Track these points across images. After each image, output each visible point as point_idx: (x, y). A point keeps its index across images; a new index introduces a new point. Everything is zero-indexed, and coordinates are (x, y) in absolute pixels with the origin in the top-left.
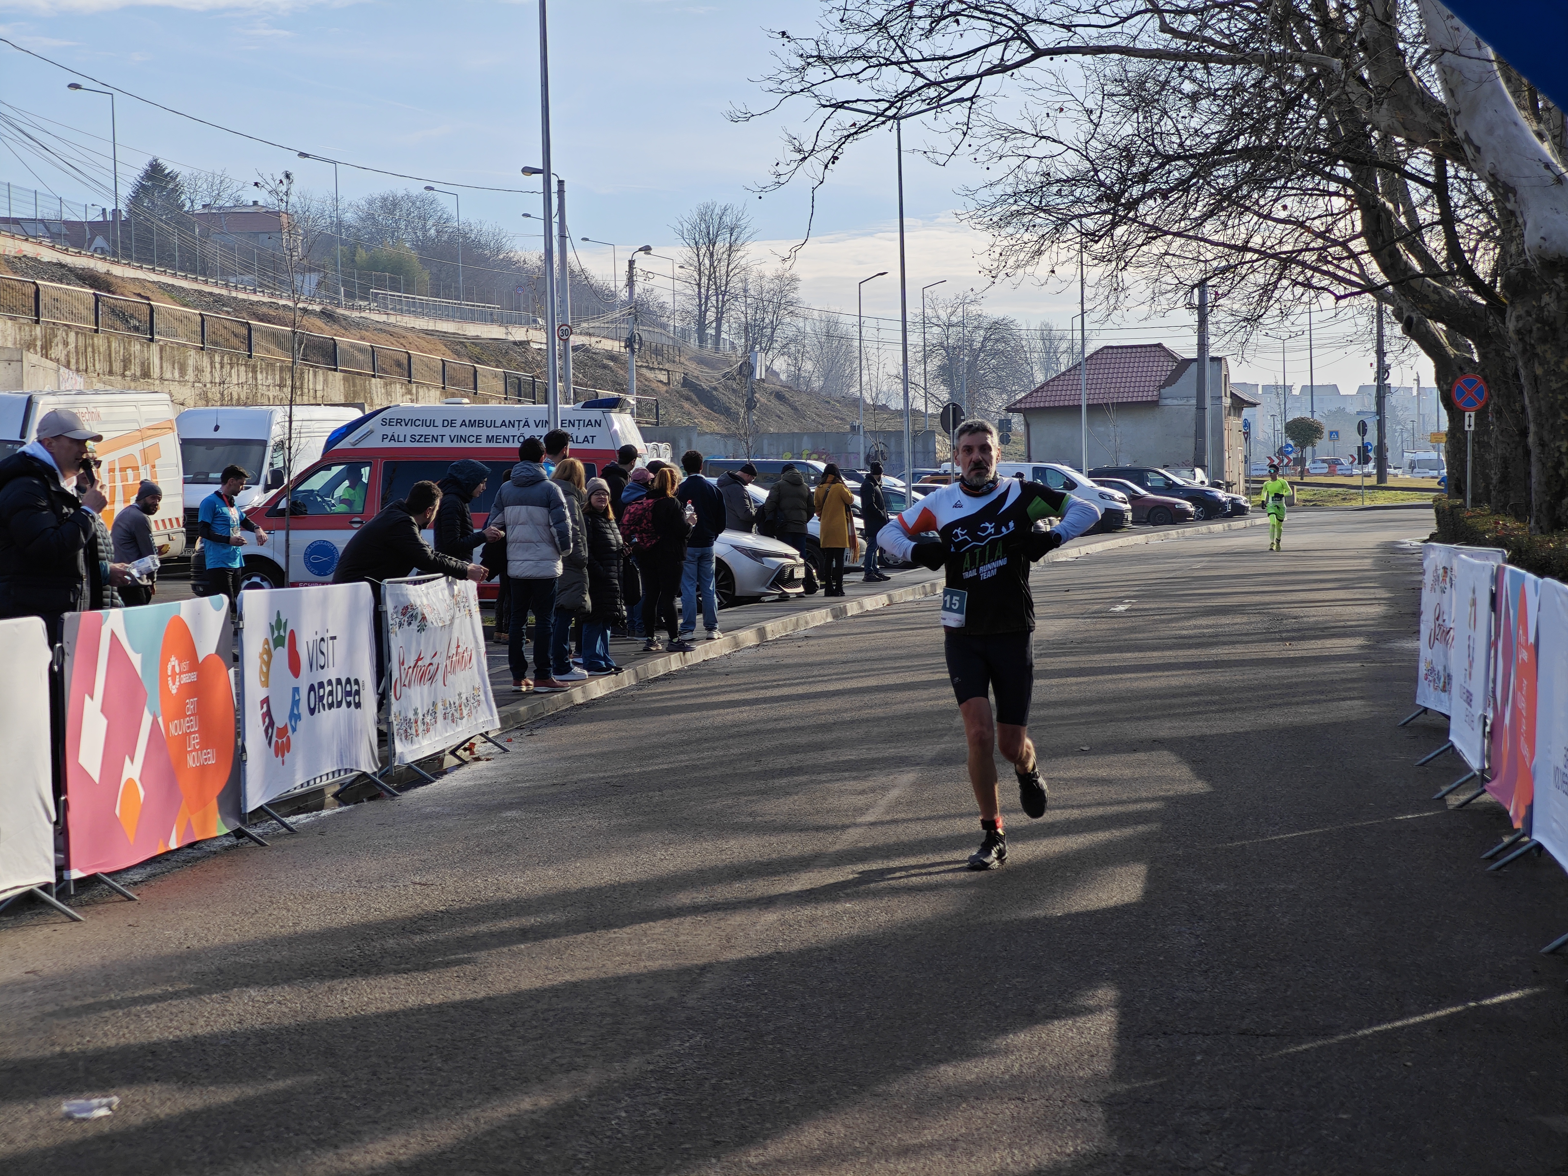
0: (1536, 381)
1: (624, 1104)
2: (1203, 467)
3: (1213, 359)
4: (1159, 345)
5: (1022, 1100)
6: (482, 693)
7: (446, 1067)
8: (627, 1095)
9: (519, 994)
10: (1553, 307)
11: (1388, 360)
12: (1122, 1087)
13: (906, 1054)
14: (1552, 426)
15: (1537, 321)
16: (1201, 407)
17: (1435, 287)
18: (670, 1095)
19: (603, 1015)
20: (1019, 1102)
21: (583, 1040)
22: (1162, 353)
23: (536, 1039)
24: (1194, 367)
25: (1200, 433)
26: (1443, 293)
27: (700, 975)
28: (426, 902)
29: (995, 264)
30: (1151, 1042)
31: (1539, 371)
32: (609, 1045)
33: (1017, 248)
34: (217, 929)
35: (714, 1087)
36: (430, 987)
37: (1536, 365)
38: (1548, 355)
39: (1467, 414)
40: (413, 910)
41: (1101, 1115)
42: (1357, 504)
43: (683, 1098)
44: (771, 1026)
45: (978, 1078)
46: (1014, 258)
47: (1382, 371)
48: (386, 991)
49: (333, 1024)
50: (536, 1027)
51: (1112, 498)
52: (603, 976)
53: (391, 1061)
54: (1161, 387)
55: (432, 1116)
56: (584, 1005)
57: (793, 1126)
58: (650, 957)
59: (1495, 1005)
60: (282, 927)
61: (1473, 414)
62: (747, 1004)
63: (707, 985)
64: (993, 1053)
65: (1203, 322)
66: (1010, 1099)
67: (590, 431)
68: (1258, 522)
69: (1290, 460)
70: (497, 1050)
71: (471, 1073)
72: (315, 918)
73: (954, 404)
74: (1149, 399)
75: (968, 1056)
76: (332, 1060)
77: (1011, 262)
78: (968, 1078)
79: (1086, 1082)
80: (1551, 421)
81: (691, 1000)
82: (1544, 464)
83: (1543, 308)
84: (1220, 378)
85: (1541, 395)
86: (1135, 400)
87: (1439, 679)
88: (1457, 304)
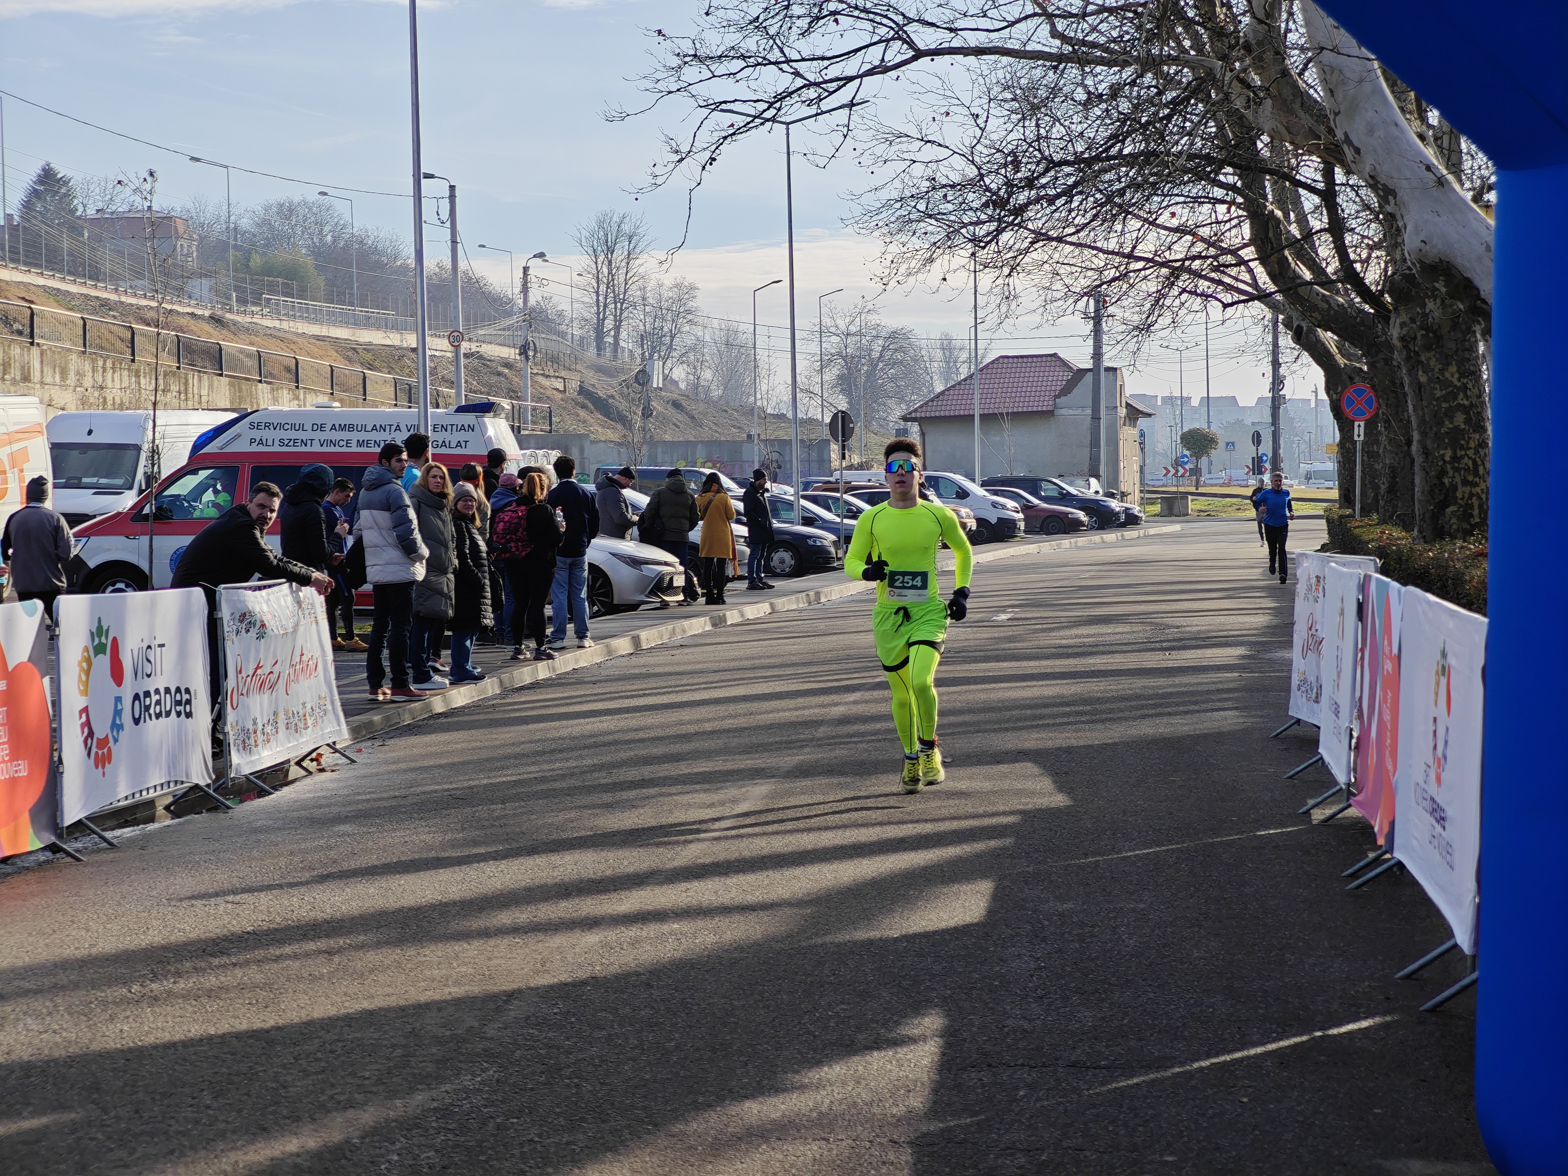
0: (1419, 389)
1: (398, 1145)
2: (1097, 477)
3: (1108, 369)
4: (1055, 355)
5: (827, 1140)
6: (328, 703)
7: (215, 1105)
8: (404, 1136)
9: (310, 1023)
10: (1437, 314)
11: (1282, 370)
12: (935, 1126)
13: (711, 1089)
14: (1436, 434)
15: (1421, 328)
16: (1096, 418)
17: (1324, 295)
18: (450, 1136)
19: (394, 1046)
20: (824, 1142)
21: (367, 1074)
22: (1058, 363)
23: (317, 1073)
24: (1089, 377)
25: (1095, 442)
26: (1331, 301)
27: (506, 1002)
28: (234, 922)
29: (887, 272)
30: (973, 1075)
31: (1423, 379)
32: (395, 1079)
33: (909, 255)
34: (8, 951)
35: (498, 1127)
36: (218, 1015)
37: (1420, 372)
38: (1432, 363)
39: (1356, 424)
40: (218, 931)
41: (909, 1158)
43: (463, 1139)
44: (572, 1058)
45: (783, 1116)
46: (905, 266)
47: (1277, 382)
48: (169, 1019)
49: (106, 1055)
50: (320, 1060)
51: (1004, 507)
52: (402, 1003)
53: (158, 1097)
54: (1056, 397)
55: (189, 1159)
56: (376, 1036)
57: (577, 1171)
58: (457, 983)
59: (1340, 1035)
60: (77, 948)
61: (1362, 424)
62: (550, 1034)
63: (512, 1013)
64: (803, 1088)
65: (1097, 332)
66: (814, 1140)
67: (462, 436)
70: (274, 1085)
71: (240, 1111)
72: (113, 939)
73: (845, 412)
74: (1045, 409)
75: (777, 1091)
76: (95, 1096)
77: (903, 269)
78: (773, 1116)
79: (899, 1120)
80: (1435, 429)
81: (491, 1031)
82: (1427, 473)
83: (1427, 315)
84: (1116, 389)
85: (1425, 403)
86: (1030, 409)
87: (1312, 690)
88: (1346, 312)
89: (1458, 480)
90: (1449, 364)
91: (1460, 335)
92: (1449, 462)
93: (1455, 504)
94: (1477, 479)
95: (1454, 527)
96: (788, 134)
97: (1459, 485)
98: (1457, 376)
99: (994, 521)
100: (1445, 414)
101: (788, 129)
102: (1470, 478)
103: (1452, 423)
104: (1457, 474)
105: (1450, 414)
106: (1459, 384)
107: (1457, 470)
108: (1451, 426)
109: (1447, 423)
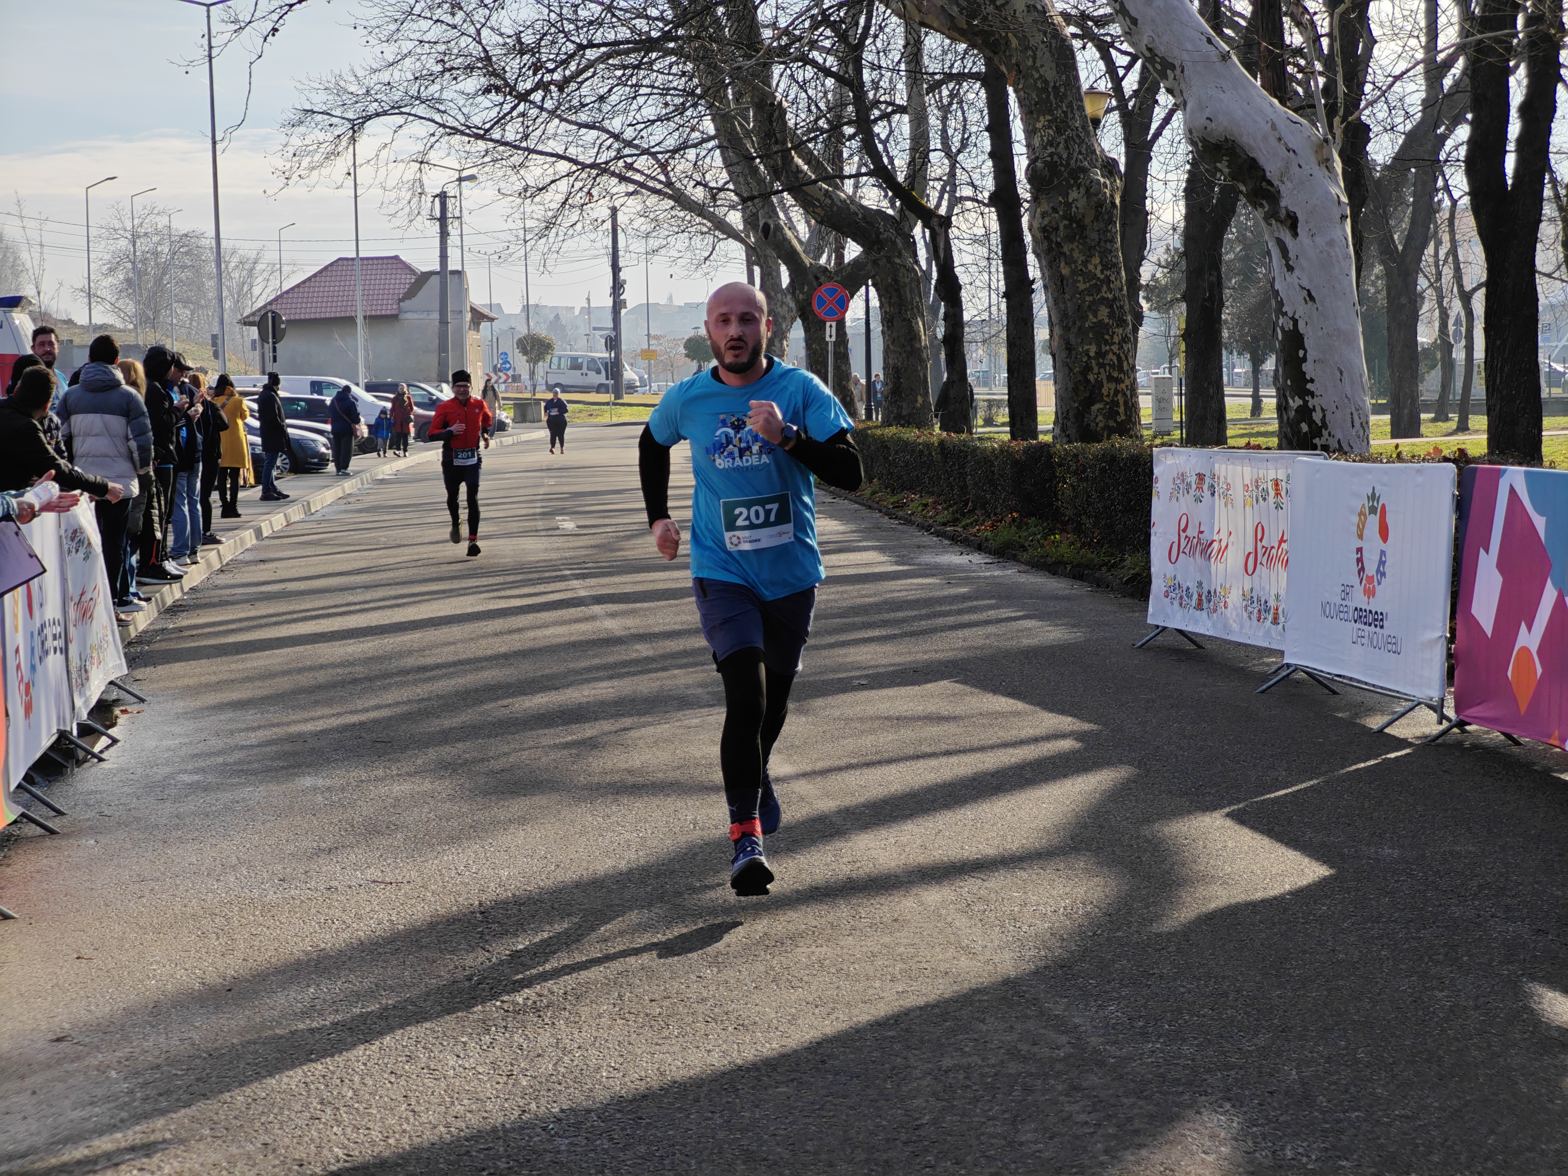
0: (1062, 282)
3: (454, 273)
4: (396, 258)
6: (109, 633)
10: (1082, 203)
11: (622, 275)
14: (1080, 328)
15: (1064, 217)
16: (444, 322)
17: (827, 191)
22: (399, 266)
24: (435, 281)
25: (443, 348)
29: (288, 165)
31: (1065, 271)
33: (311, 148)
37: (1062, 264)
38: (1076, 254)
39: (828, 324)
42: (606, 419)
46: (308, 159)
47: (617, 286)
54: (400, 300)
61: (834, 324)
65: (444, 234)
68: (525, 437)
69: (507, 377)
73: (273, 312)
74: (389, 312)
77: (305, 163)
80: (1078, 324)
82: (1070, 369)
83: (1071, 204)
84: (462, 291)
85: (1067, 296)
86: (373, 313)
87: (1190, 597)
88: (848, 208)
89: (1103, 376)
90: (1091, 256)
91: (1102, 225)
92: (1093, 358)
93: (1102, 400)
94: (1122, 376)
95: (1101, 425)
96: (208, 17)
97: (1105, 381)
98: (1099, 268)
100: (1089, 307)
101: (208, 11)
102: (1115, 374)
103: (1096, 317)
104: (1102, 370)
105: (1093, 308)
106: (1102, 277)
107: (1102, 366)
108: (1095, 320)
109: (1091, 317)
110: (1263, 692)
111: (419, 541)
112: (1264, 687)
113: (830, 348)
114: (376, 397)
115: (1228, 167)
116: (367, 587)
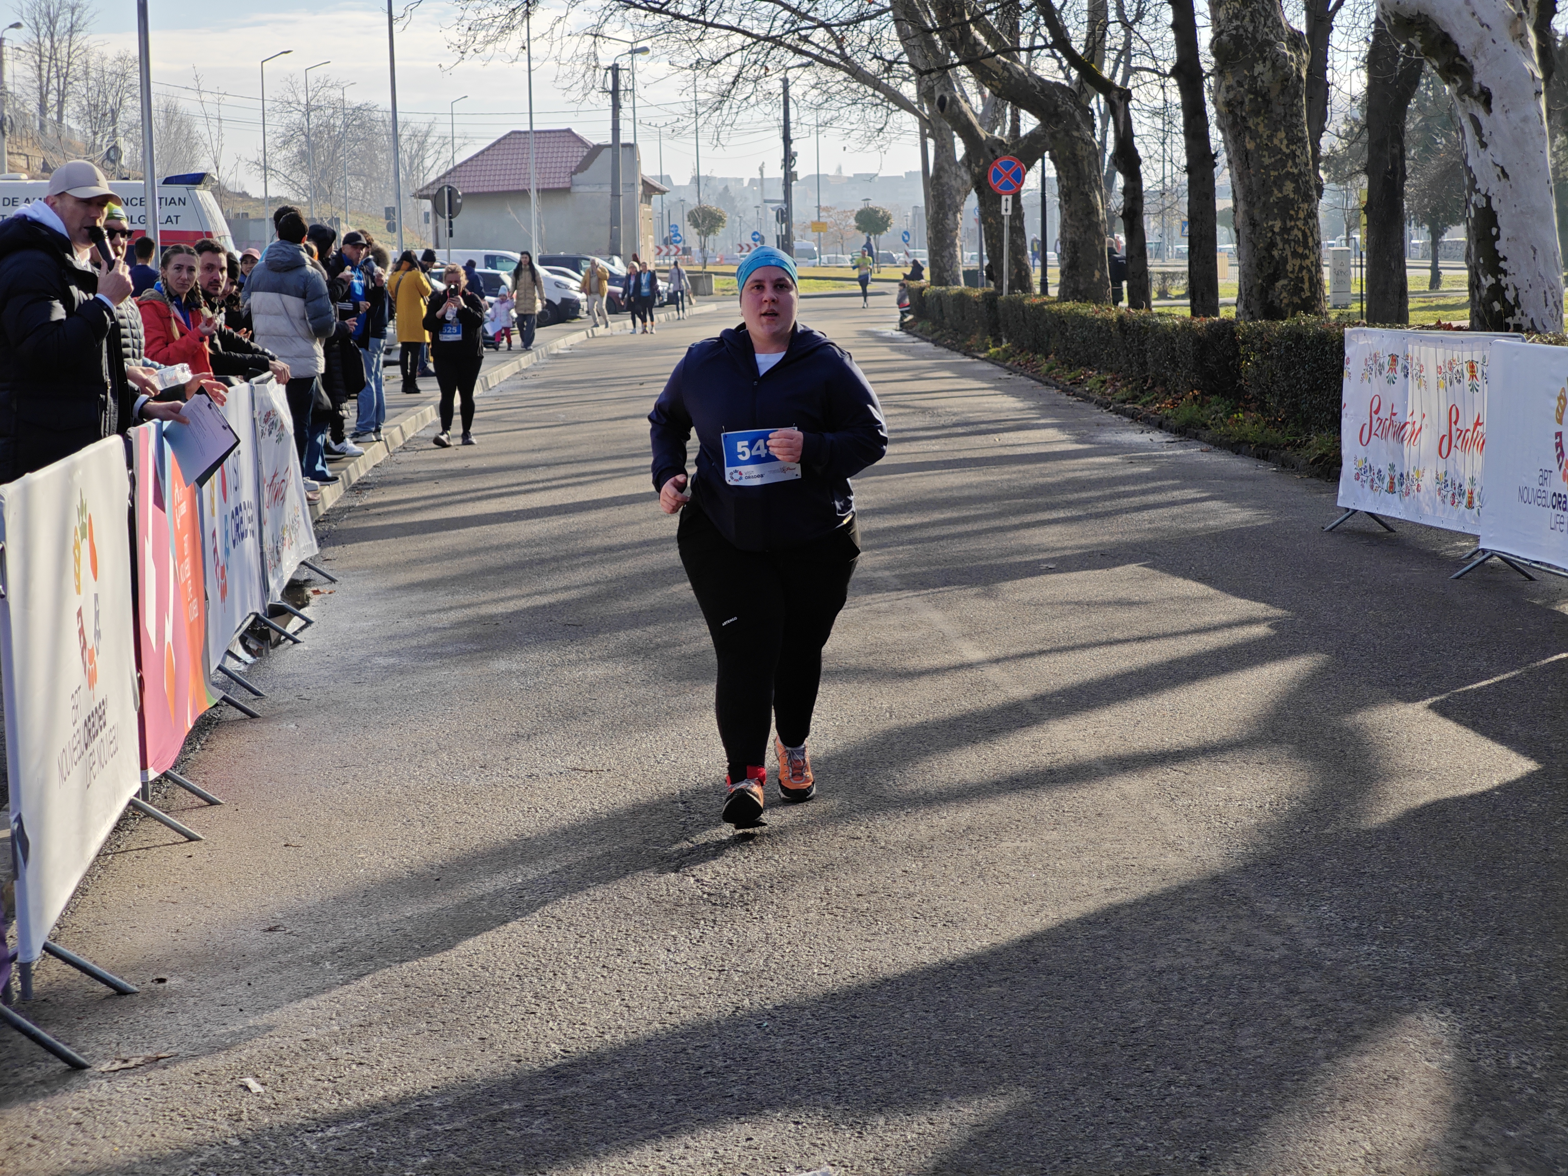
0: (1247, 156)
2: (619, 255)
3: (625, 145)
4: (569, 131)
10: (1268, 76)
14: (1264, 204)
15: (1249, 91)
16: (615, 195)
22: (572, 139)
24: (607, 154)
25: (615, 221)
29: (463, 39)
31: (1250, 145)
33: (486, 22)
37: (1247, 139)
38: (1261, 129)
39: (1004, 198)
46: (484, 33)
47: (789, 158)
51: (567, 287)
54: (573, 173)
61: (1010, 197)
65: (616, 107)
67: (173, 210)
69: (679, 250)
73: (449, 187)
74: (561, 186)
77: (480, 36)
82: (1255, 246)
83: (1255, 78)
84: (634, 163)
85: (1252, 171)
86: (546, 186)
87: (1381, 479)
88: (1027, 81)
89: (1288, 252)
90: (1277, 130)
91: (1288, 99)
92: (1278, 234)
93: (1286, 277)
94: (1307, 252)
95: (1285, 301)
97: (1289, 257)
98: (1285, 142)
99: (557, 302)
100: (1275, 182)
102: (1300, 250)
103: (1281, 192)
104: (1287, 246)
105: (1278, 183)
106: (1288, 151)
107: (1286, 242)
108: (1280, 195)
109: (1276, 192)
110: (1458, 578)
111: (597, 417)
112: (1459, 573)
113: (1006, 222)
114: (549, 270)
115: (1421, 42)
116: (548, 465)
